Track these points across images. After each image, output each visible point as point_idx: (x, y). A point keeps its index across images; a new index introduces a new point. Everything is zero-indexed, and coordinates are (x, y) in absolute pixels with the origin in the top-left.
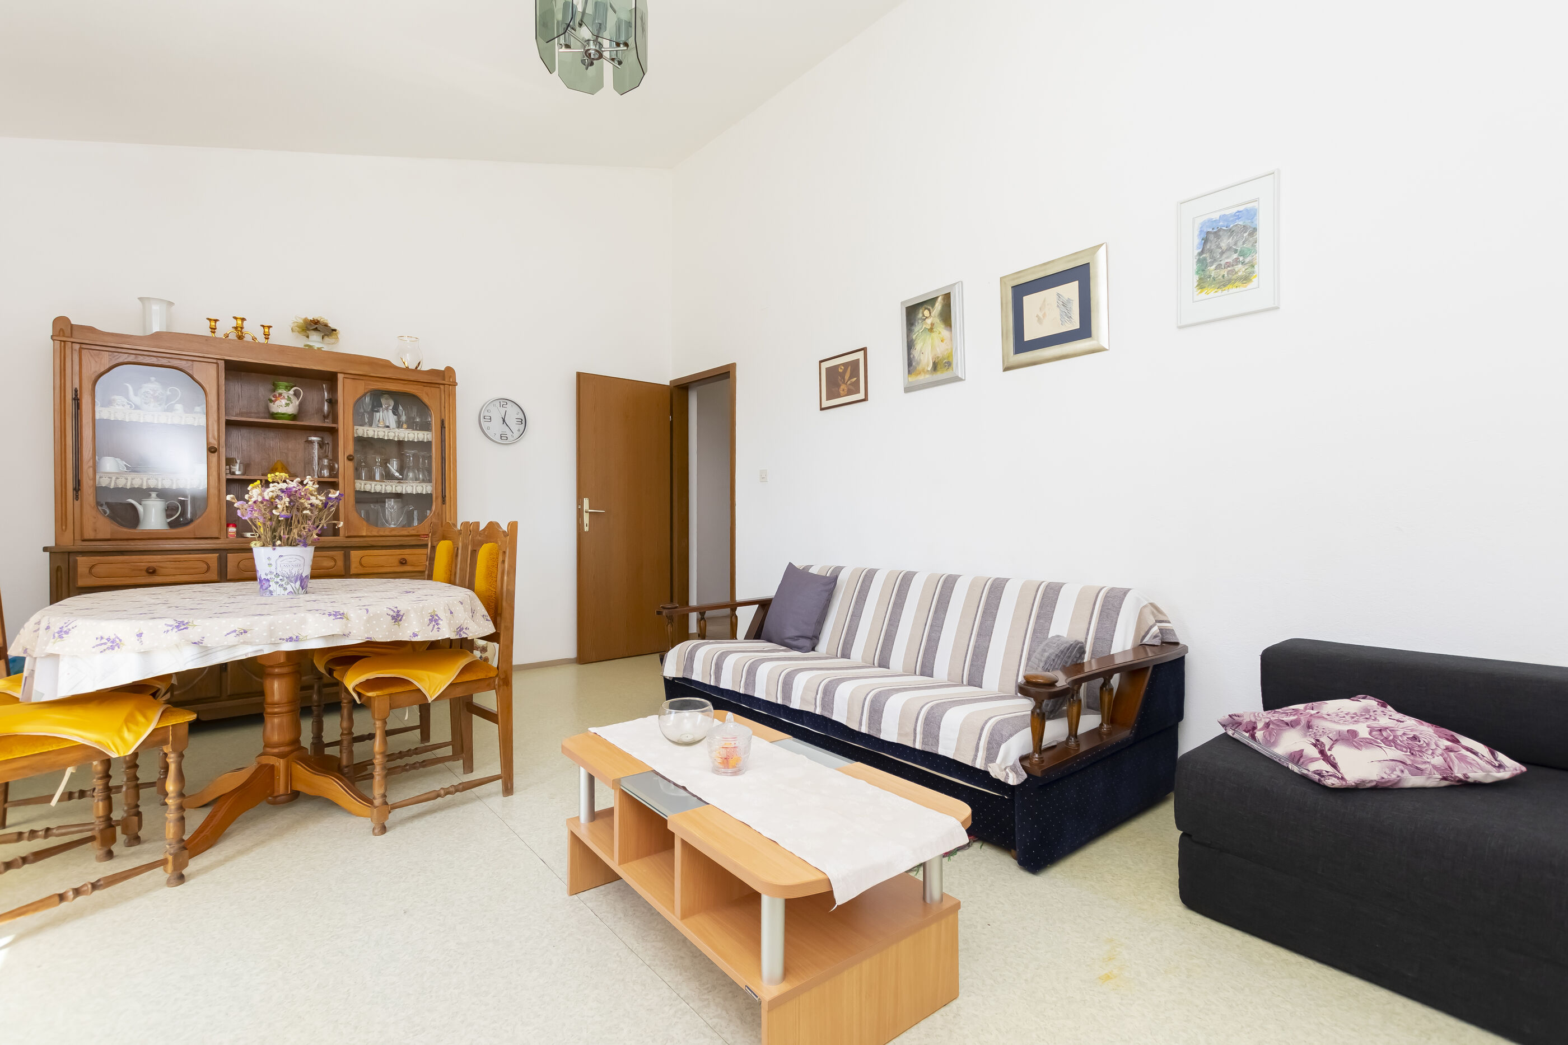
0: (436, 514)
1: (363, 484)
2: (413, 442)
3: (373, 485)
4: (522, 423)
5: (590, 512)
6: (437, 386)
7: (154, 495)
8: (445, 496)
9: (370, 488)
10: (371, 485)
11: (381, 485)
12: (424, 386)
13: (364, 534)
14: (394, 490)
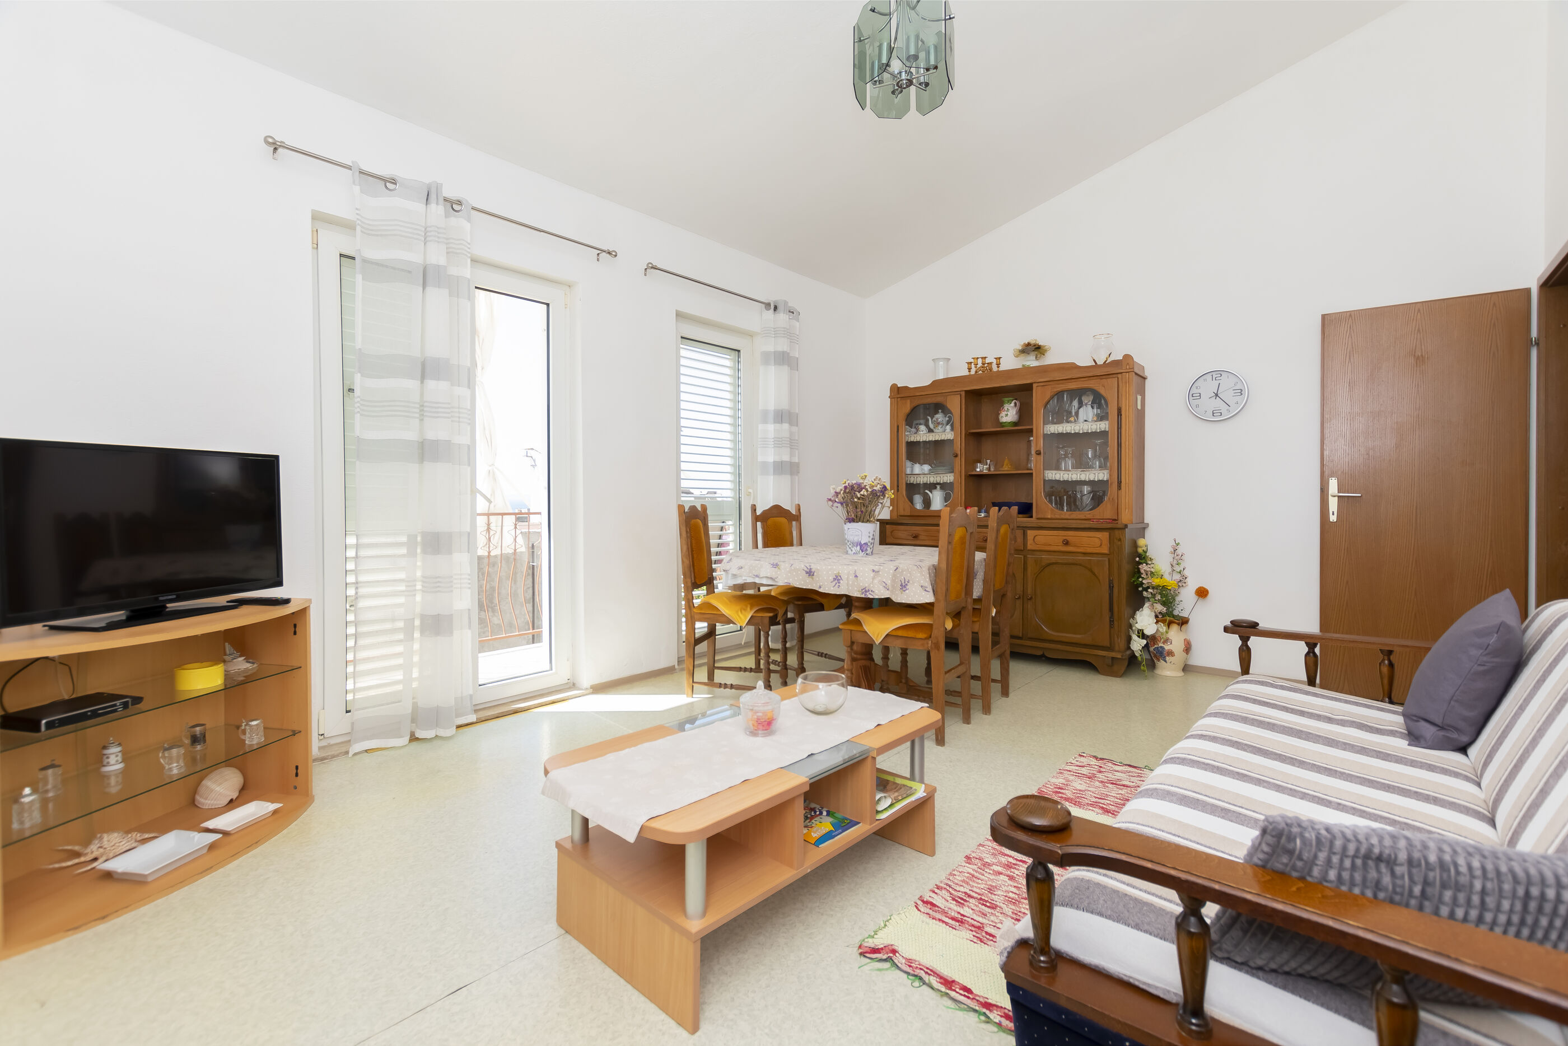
0: (1111, 499)
1: (1054, 474)
2: (1096, 432)
3: (1062, 474)
4: (1242, 394)
5: (1339, 497)
6: (1114, 376)
7: (938, 487)
8: (1121, 482)
9: (1059, 476)
10: (1060, 474)
11: (1068, 474)
12: (1101, 379)
13: (1049, 517)
14: (1078, 478)
